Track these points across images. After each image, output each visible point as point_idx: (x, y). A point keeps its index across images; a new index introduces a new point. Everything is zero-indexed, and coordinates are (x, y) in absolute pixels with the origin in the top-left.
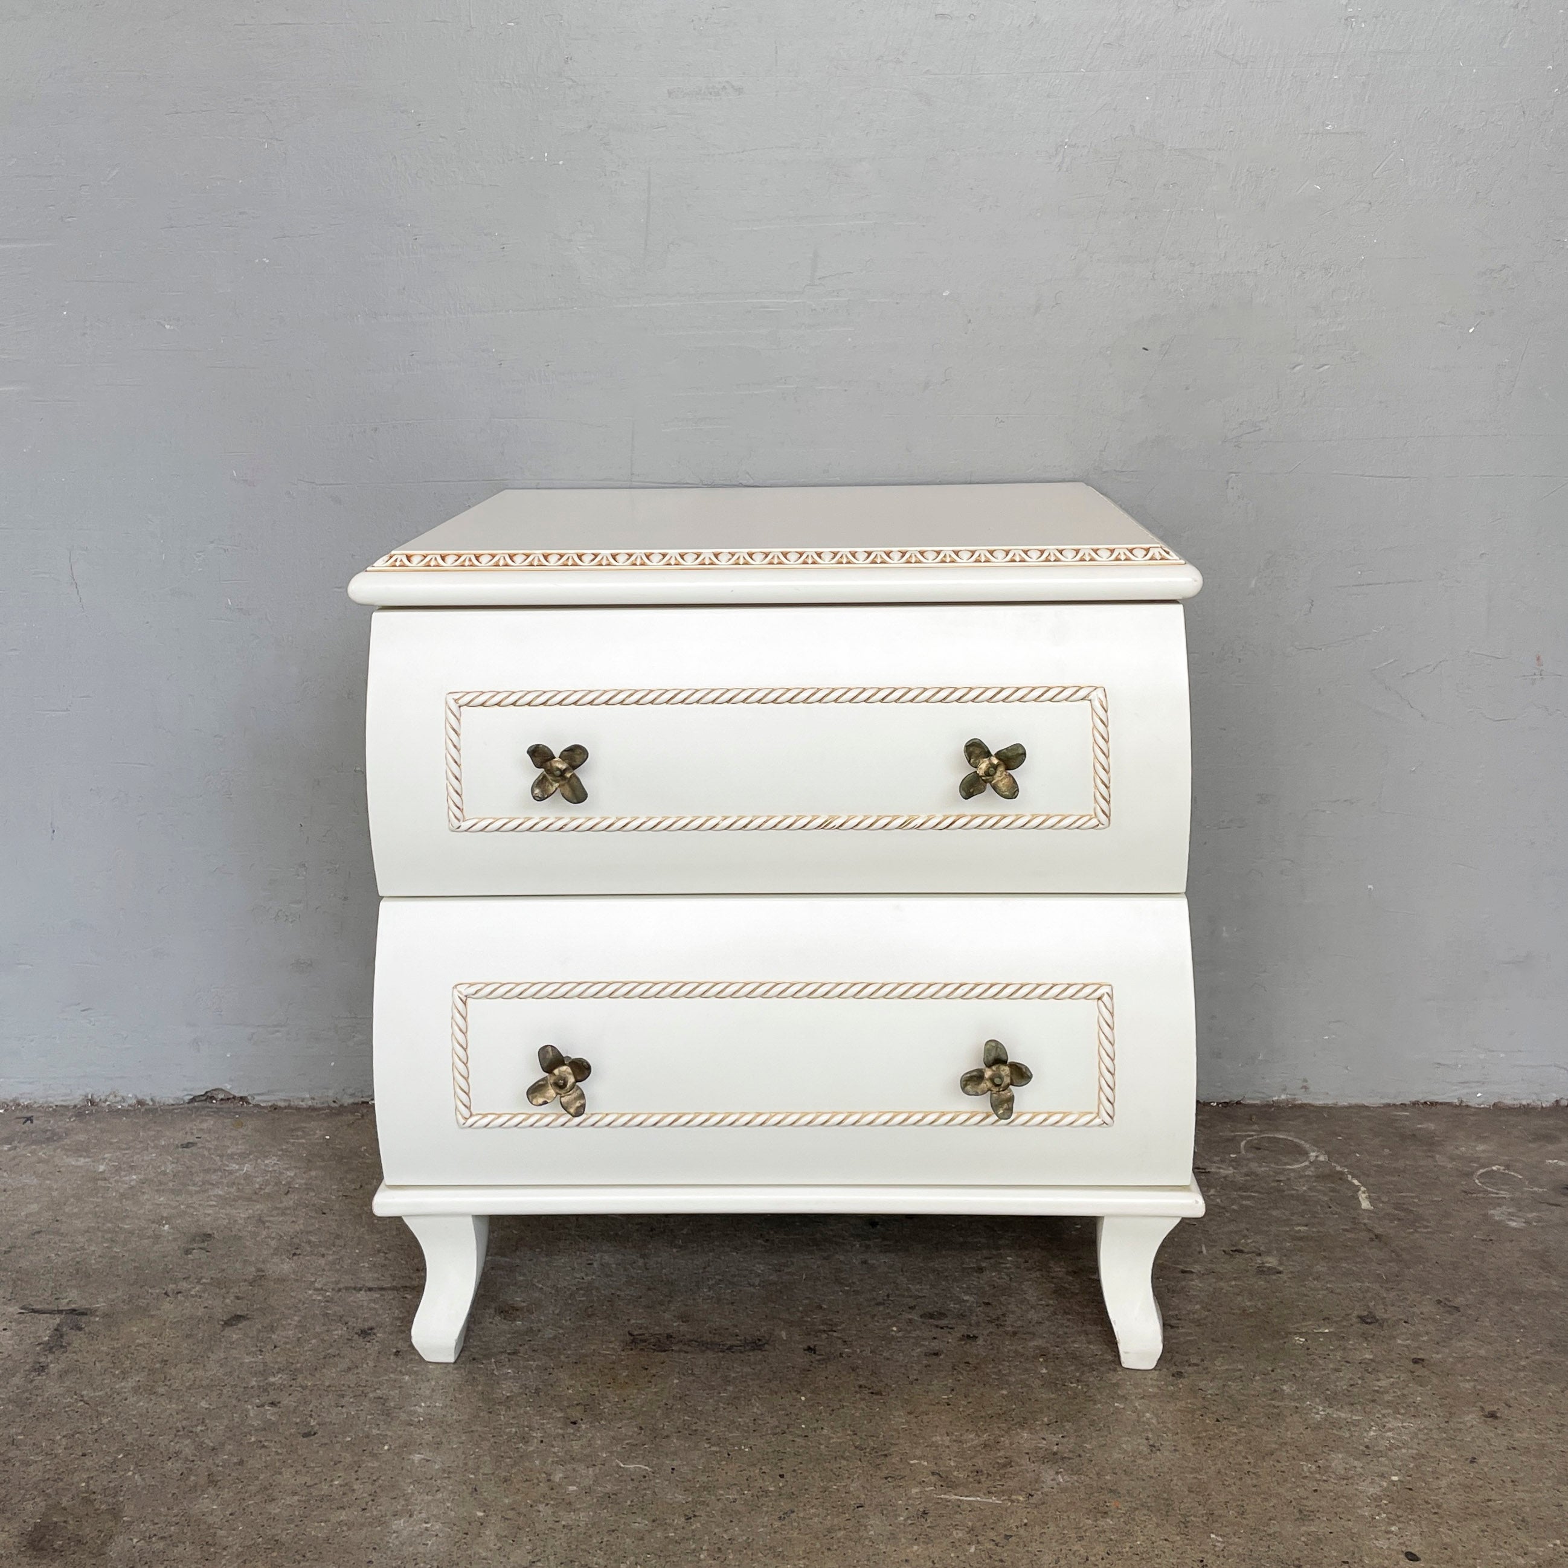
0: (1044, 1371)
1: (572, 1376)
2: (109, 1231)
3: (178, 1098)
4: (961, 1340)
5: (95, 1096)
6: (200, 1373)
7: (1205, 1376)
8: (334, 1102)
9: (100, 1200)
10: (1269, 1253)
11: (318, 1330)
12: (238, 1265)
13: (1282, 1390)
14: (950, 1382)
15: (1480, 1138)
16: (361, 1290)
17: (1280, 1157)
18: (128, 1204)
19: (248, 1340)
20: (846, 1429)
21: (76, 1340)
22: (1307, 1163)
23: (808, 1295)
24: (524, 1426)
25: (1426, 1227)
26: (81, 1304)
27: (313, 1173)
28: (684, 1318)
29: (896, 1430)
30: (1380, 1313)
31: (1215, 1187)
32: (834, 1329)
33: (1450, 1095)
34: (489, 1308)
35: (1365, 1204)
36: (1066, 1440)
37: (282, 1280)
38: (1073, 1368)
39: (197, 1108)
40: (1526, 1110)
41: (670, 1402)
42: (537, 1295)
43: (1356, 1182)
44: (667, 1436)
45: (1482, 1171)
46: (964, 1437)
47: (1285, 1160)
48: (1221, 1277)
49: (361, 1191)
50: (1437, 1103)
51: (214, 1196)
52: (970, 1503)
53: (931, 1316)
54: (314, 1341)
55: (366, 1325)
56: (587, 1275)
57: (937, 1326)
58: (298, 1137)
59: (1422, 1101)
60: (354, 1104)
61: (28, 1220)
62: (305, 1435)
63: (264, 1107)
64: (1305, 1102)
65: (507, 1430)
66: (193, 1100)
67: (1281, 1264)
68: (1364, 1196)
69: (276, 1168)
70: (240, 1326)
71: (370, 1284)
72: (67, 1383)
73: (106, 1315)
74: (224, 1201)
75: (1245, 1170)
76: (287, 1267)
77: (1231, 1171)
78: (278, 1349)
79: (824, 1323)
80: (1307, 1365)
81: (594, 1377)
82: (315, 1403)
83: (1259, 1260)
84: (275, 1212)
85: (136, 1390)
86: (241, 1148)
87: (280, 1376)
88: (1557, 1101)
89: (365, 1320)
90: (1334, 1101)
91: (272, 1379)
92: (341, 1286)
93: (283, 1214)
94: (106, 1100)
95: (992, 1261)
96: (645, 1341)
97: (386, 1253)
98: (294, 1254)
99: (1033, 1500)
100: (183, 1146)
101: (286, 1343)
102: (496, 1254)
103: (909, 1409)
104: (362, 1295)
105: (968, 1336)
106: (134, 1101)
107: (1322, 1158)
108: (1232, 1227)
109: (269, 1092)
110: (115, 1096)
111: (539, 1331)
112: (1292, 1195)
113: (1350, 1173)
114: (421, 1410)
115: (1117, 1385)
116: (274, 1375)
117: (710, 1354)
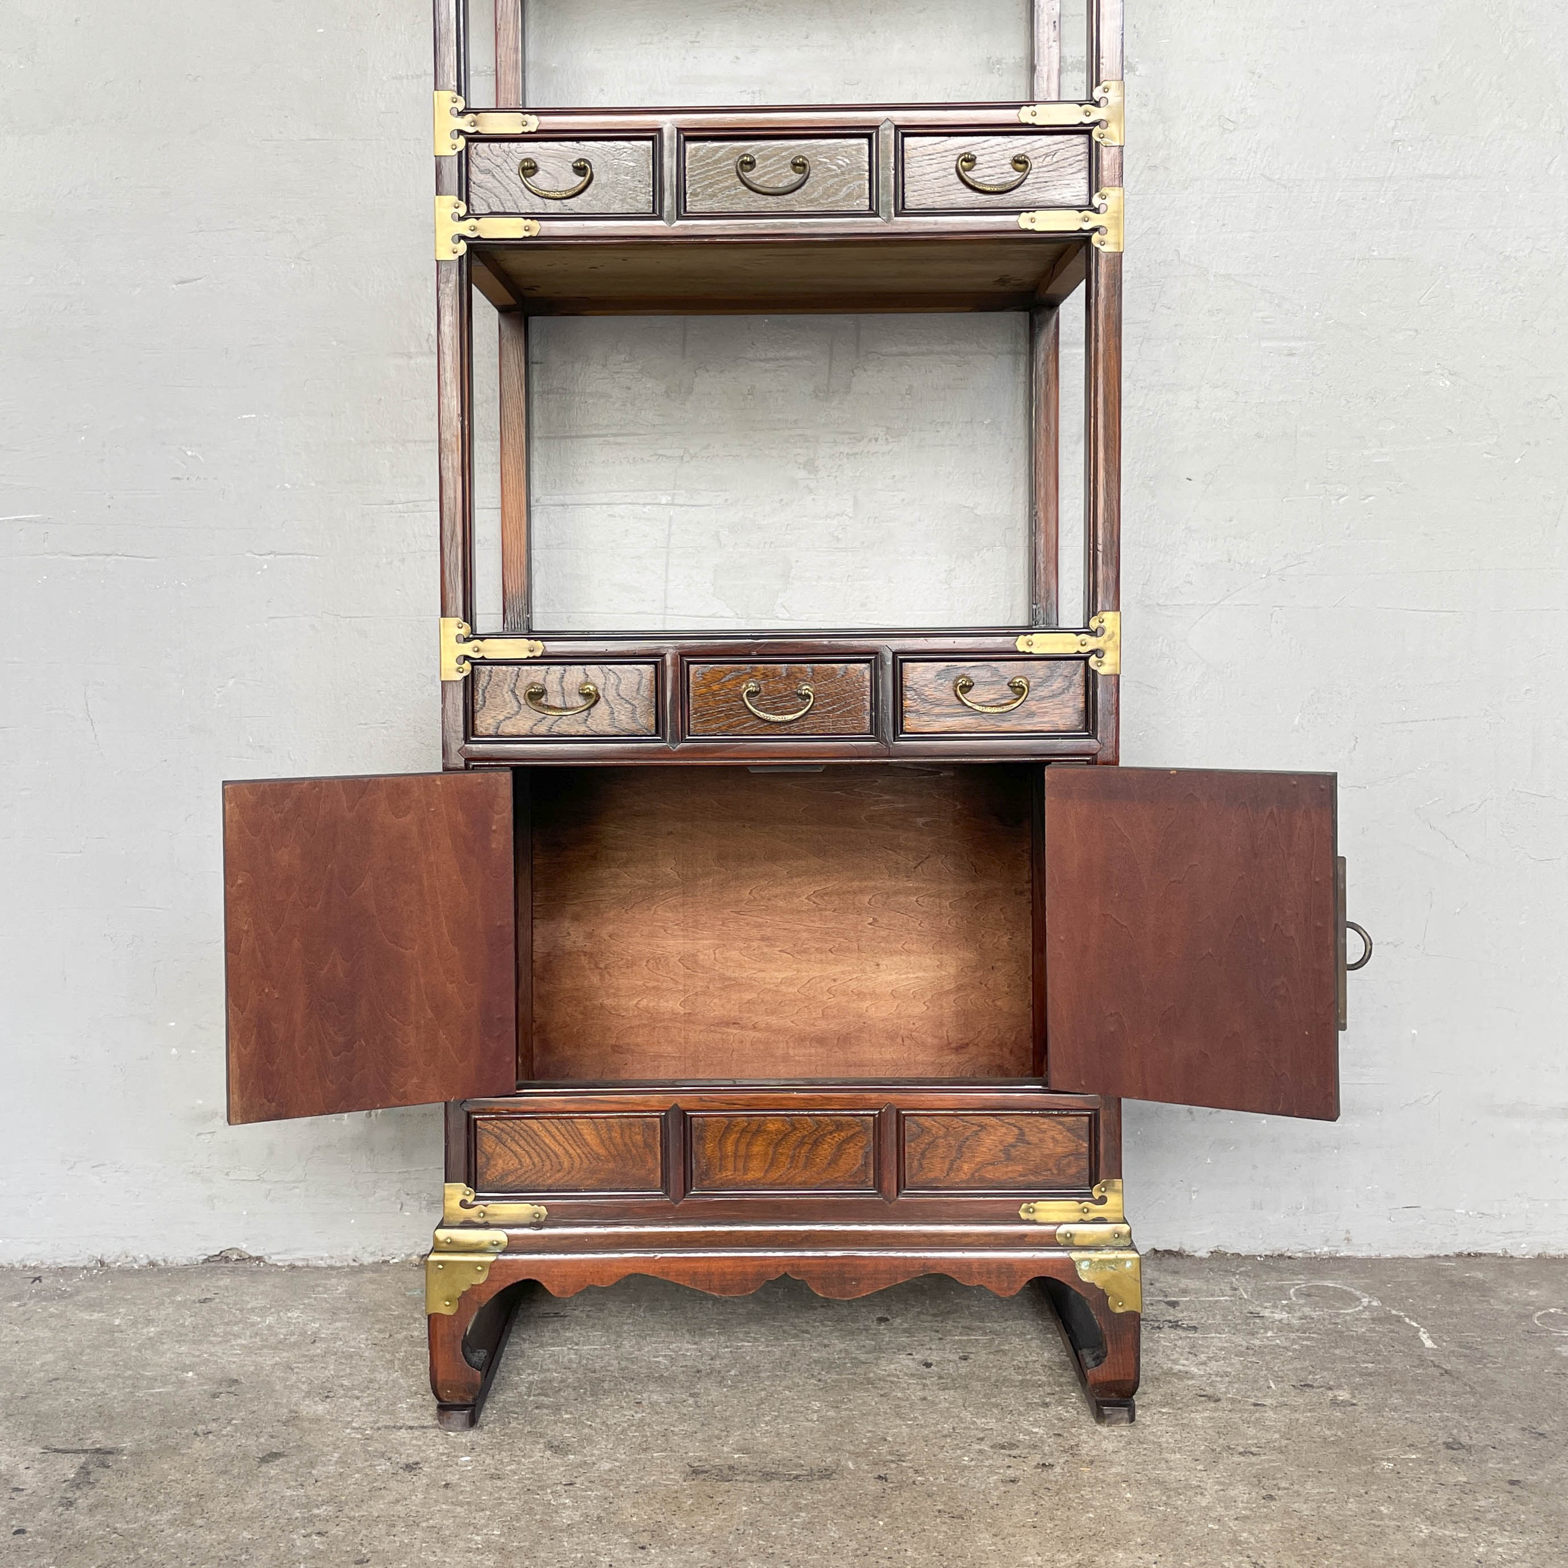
0: (1129, 1495)
1: (635, 1505)
2: (129, 1377)
3: (191, 1258)
4: (1036, 1467)
5: (105, 1258)
6: (239, 1506)
7: (1297, 1499)
8: (354, 1260)
9: (119, 1350)
10: (1340, 1387)
11: (360, 1465)
12: (270, 1407)
13: (1379, 1511)
14: (1032, 1506)
15: (1531, 1286)
16: (401, 1428)
17: (1333, 1303)
18: (148, 1354)
19: (287, 1476)
20: (931, 1552)
21: (105, 1477)
23: (870, 1428)
24: (589, 1552)
25: (1495, 1363)
26: (109, 1444)
27: (338, 1324)
28: (744, 1451)
29: (984, 1551)
30: (1465, 1440)
31: (1272, 1329)
32: (902, 1459)
33: (1494, 1246)
34: (538, 1443)
35: (1429, 1344)
36: (1163, 1559)
37: (317, 1420)
38: (1158, 1492)
39: (213, 1268)
41: (741, 1527)
42: (586, 1430)
43: (1415, 1324)
44: (743, 1560)
45: (1540, 1313)
46: (1056, 1557)
47: (1337, 1305)
48: (1295, 1409)
49: (391, 1340)
50: (1481, 1254)
51: (238, 1345)
53: (1003, 1447)
54: (357, 1476)
55: (411, 1461)
56: (636, 1412)
57: (1010, 1456)
58: (319, 1293)
59: (1466, 1253)
60: (374, 1263)
61: (44, 1368)
62: (358, 1562)
63: (283, 1267)
64: (1348, 1254)
65: (573, 1556)
66: (207, 1260)
67: (1354, 1397)
68: (1425, 1336)
69: (300, 1320)
70: (277, 1462)
71: (411, 1423)
72: (98, 1517)
73: (132, 1454)
74: (248, 1350)
75: (1298, 1314)
76: (320, 1408)
77: (1285, 1315)
78: (319, 1484)
79: (890, 1453)
80: (1400, 1488)
81: (657, 1506)
82: (364, 1532)
83: (1330, 1394)
84: (303, 1360)
85: (171, 1523)
86: (262, 1302)
87: (324, 1507)
89: (408, 1455)
90: (1377, 1253)
91: (316, 1511)
92: (380, 1425)
93: (312, 1361)
94: (115, 1263)
95: (1056, 1397)
96: (706, 1472)
97: (423, 1395)
98: (327, 1397)
100: (200, 1302)
101: (328, 1477)
102: (539, 1394)
103: (994, 1531)
104: (403, 1433)
105: (1044, 1465)
106: (145, 1262)
107: (1375, 1304)
108: (1297, 1364)
109: (286, 1252)
110: (127, 1257)
111: (594, 1464)
112: (1352, 1336)
113: (1406, 1316)
114: (479, 1538)
115: (1207, 1508)
116: (318, 1507)
117: (776, 1483)
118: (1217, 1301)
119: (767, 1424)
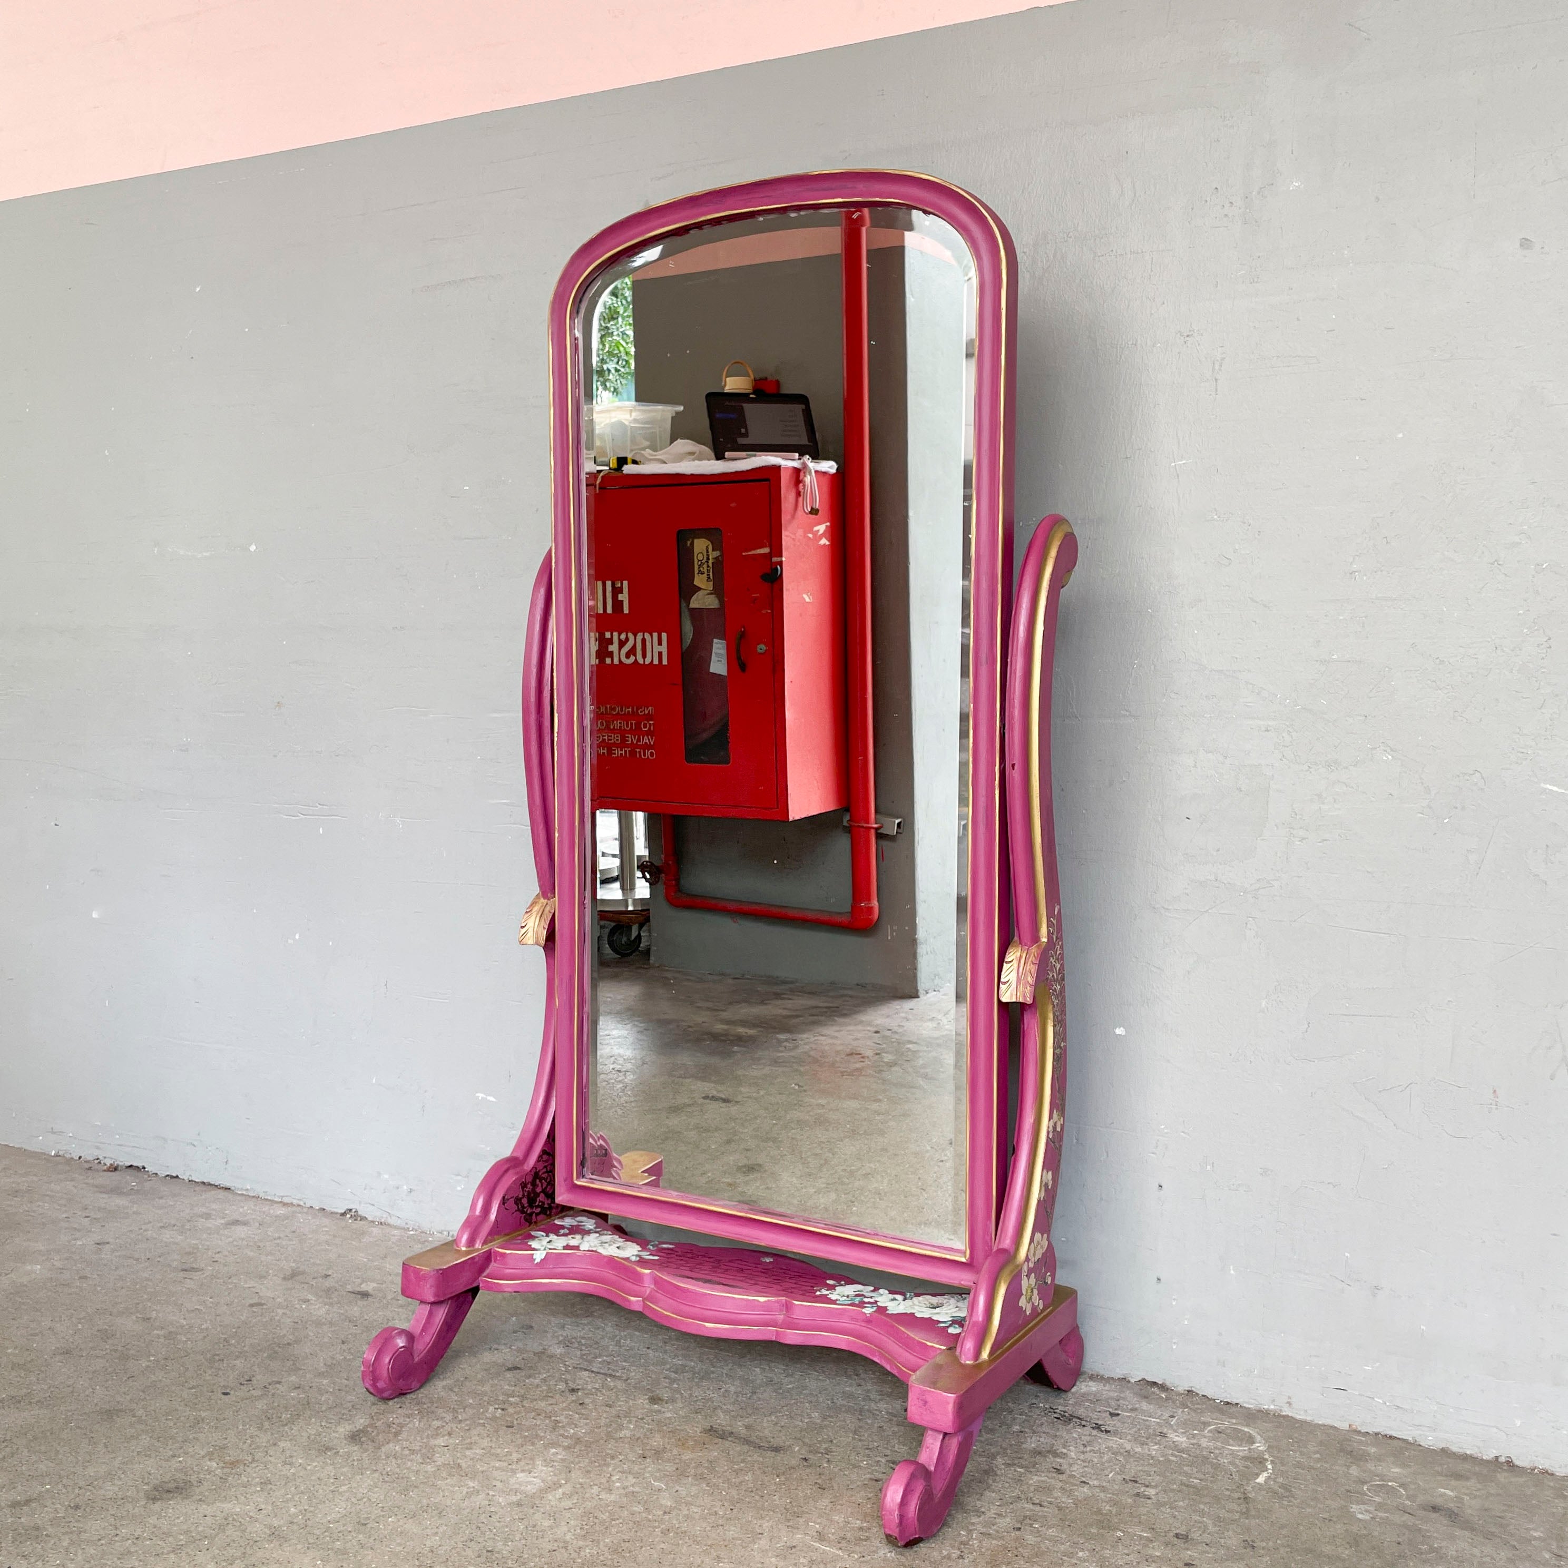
1: (662, 1437)
6: (479, 1387)
7: (1033, 1534)
10: (1153, 1487)
11: (551, 1383)
13: (1077, 1554)
15: (1404, 1466)
17: (1230, 1440)
19: (513, 1379)
20: (788, 1499)
22: (1246, 1448)
23: (831, 1434)
24: (618, 1452)
25: (1290, 1502)
28: (748, 1427)
29: (816, 1508)
30: (1195, 1535)
31: (1161, 1445)
32: (829, 1454)
33: (1406, 1433)
34: (646, 1395)
40: (1465, 1458)
41: (704, 1462)
42: (678, 1396)
43: (1270, 1467)
44: (688, 1476)
45: (1377, 1483)
46: (852, 1521)
47: (1231, 1442)
48: (1105, 1491)
50: (1395, 1437)
52: (824, 1550)
54: (545, 1388)
56: (714, 1393)
59: (1383, 1433)
62: (507, 1427)
64: (1290, 1414)
67: (1156, 1495)
68: (1266, 1475)
70: (515, 1372)
75: (1195, 1441)
78: (524, 1387)
79: (825, 1449)
80: (1109, 1547)
81: (674, 1441)
82: (524, 1414)
83: (1143, 1489)
87: (516, 1398)
88: (1497, 1458)
89: (578, 1385)
90: (1311, 1418)
91: (511, 1399)
96: (716, 1432)
99: (862, 1559)
101: (530, 1385)
103: (834, 1500)
104: (586, 1374)
107: (1261, 1448)
108: (1147, 1468)
111: (664, 1412)
112: (1211, 1462)
113: (1272, 1462)
114: (572, 1431)
115: (973, 1524)
116: (513, 1397)
117: (746, 1448)
118: (1147, 1420)
119: (777, 1417)
